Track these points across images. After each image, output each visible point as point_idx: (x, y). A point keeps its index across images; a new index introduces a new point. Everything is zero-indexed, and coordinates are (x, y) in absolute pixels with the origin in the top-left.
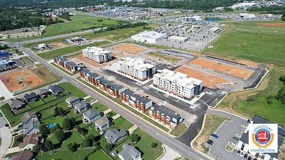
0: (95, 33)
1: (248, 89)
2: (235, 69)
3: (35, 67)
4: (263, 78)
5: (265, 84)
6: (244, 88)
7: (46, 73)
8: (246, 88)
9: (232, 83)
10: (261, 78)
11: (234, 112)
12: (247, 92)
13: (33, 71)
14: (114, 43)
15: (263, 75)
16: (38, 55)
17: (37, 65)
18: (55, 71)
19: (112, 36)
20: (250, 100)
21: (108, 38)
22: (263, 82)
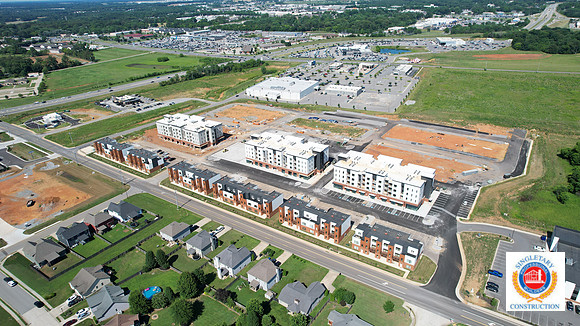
0: (163, 84)
1: (511, 178)
2: (473, 142)
3: (51, 166)
4: (528, 155)
5: (537, 167)
6: (505, 177)
7: (84, 176)
8: (509, 177)
9: (480, 170)
10: (526, 157)
11: (508, 223)
12: (514, 184)
13: (52, 173)
14: (213, 104)
15: (527, 151)
16: (50, 137)
17: (55, 161)
18: (105, 171)
19: (201, 91)
20: (524, 198)
21: (197, 95)
22: (533, 164)
